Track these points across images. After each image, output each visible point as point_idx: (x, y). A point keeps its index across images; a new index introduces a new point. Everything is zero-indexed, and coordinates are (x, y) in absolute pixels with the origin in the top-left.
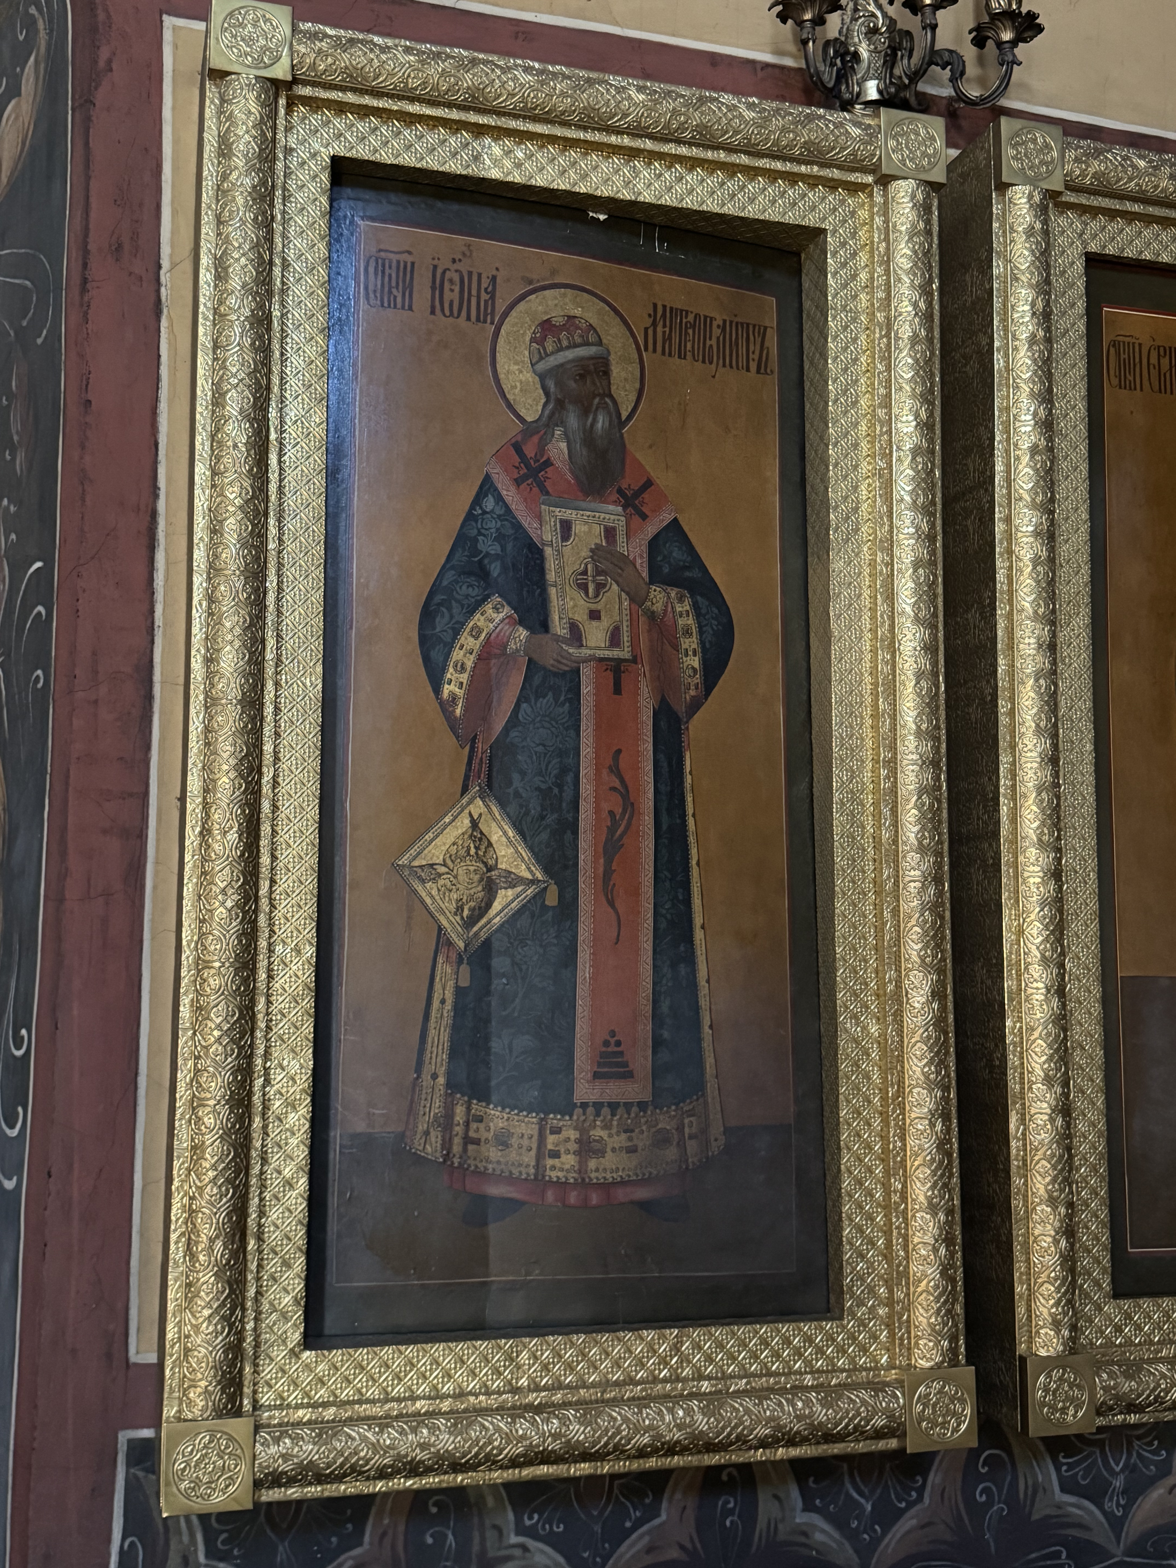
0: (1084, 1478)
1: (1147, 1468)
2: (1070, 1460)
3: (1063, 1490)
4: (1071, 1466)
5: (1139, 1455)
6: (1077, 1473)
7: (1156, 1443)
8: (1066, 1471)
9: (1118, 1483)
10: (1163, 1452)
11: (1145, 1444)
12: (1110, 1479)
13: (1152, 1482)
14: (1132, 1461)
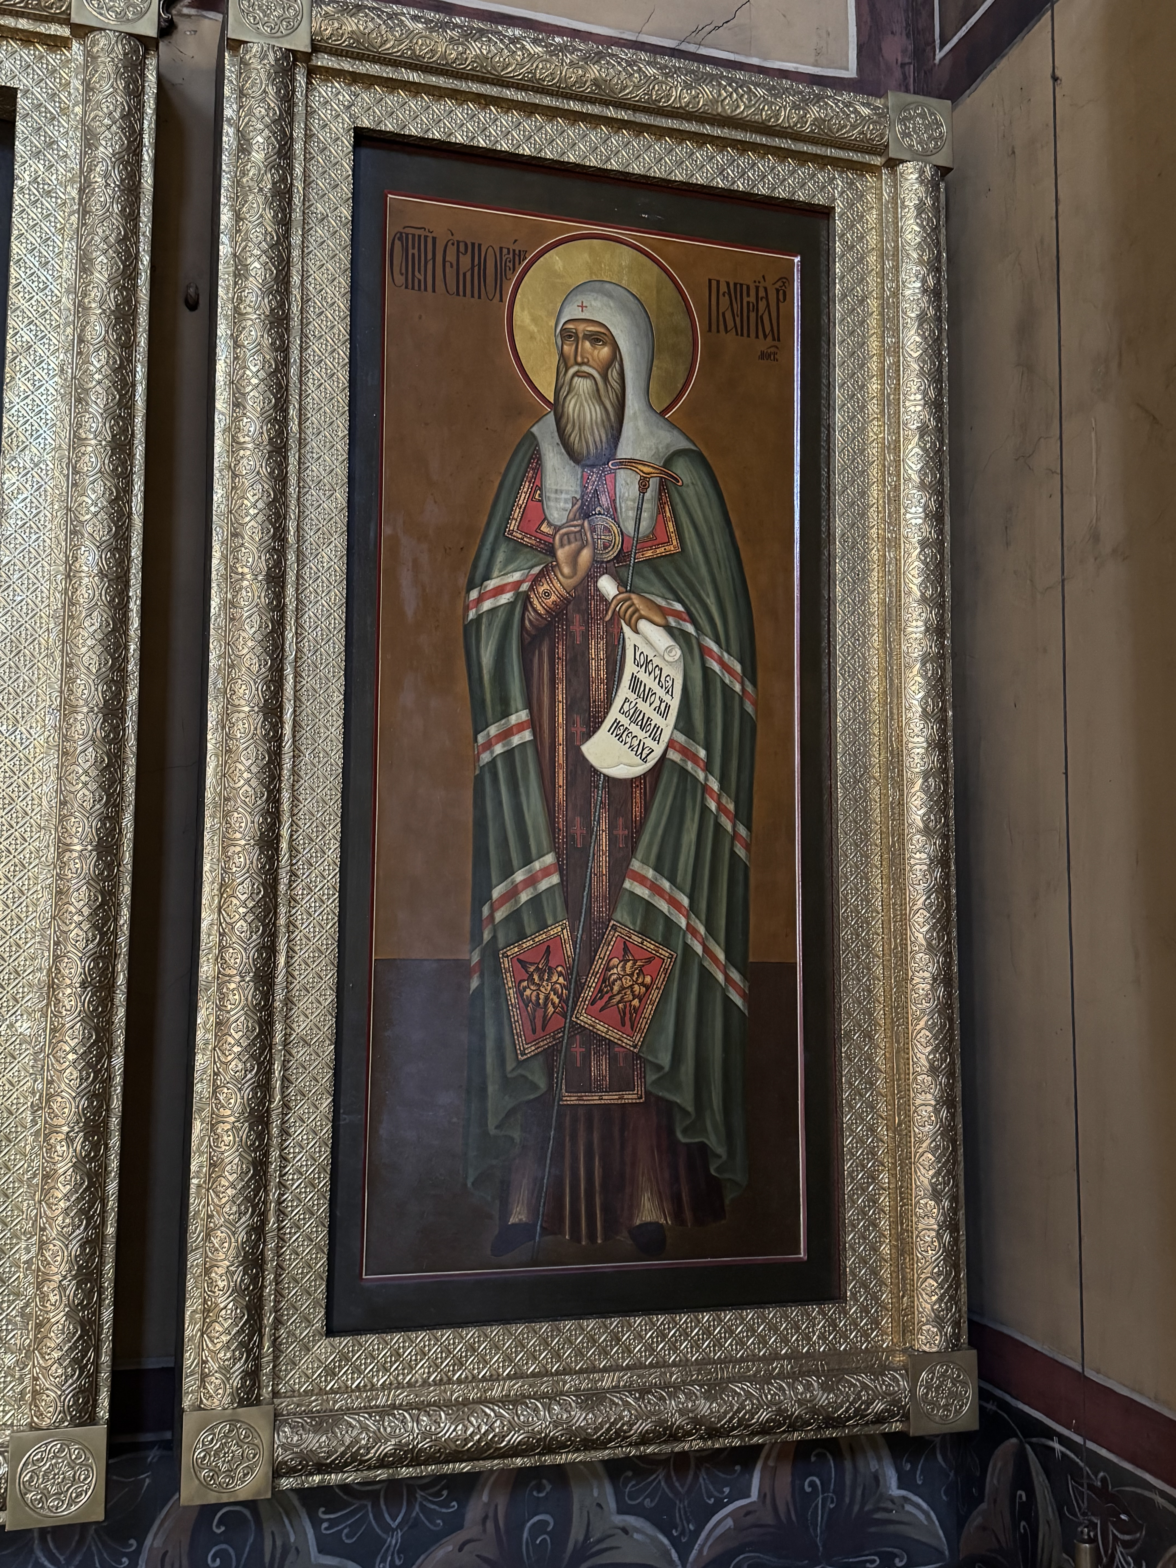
0: (348, 1536)
1: (432, 1522)
2: (332, 1516)
3: (321, 1551)
4: (333, 1523)
5: (423, 1508)
6: (342, 1530)
7: (445, 1493)
8: (326, 1529)
9: (394, 1540)
10: (454, 1503)
11: (430, 1495)
12: (384, 1536)
13: (437, 1538)
14: (414, 1514)
